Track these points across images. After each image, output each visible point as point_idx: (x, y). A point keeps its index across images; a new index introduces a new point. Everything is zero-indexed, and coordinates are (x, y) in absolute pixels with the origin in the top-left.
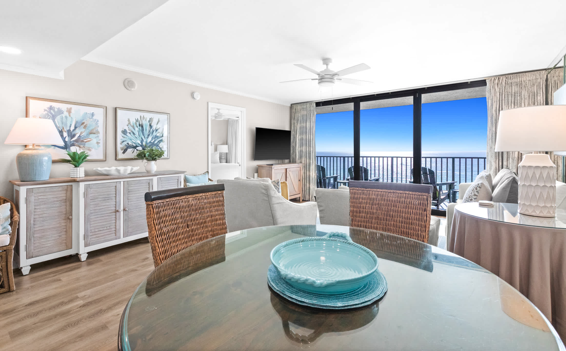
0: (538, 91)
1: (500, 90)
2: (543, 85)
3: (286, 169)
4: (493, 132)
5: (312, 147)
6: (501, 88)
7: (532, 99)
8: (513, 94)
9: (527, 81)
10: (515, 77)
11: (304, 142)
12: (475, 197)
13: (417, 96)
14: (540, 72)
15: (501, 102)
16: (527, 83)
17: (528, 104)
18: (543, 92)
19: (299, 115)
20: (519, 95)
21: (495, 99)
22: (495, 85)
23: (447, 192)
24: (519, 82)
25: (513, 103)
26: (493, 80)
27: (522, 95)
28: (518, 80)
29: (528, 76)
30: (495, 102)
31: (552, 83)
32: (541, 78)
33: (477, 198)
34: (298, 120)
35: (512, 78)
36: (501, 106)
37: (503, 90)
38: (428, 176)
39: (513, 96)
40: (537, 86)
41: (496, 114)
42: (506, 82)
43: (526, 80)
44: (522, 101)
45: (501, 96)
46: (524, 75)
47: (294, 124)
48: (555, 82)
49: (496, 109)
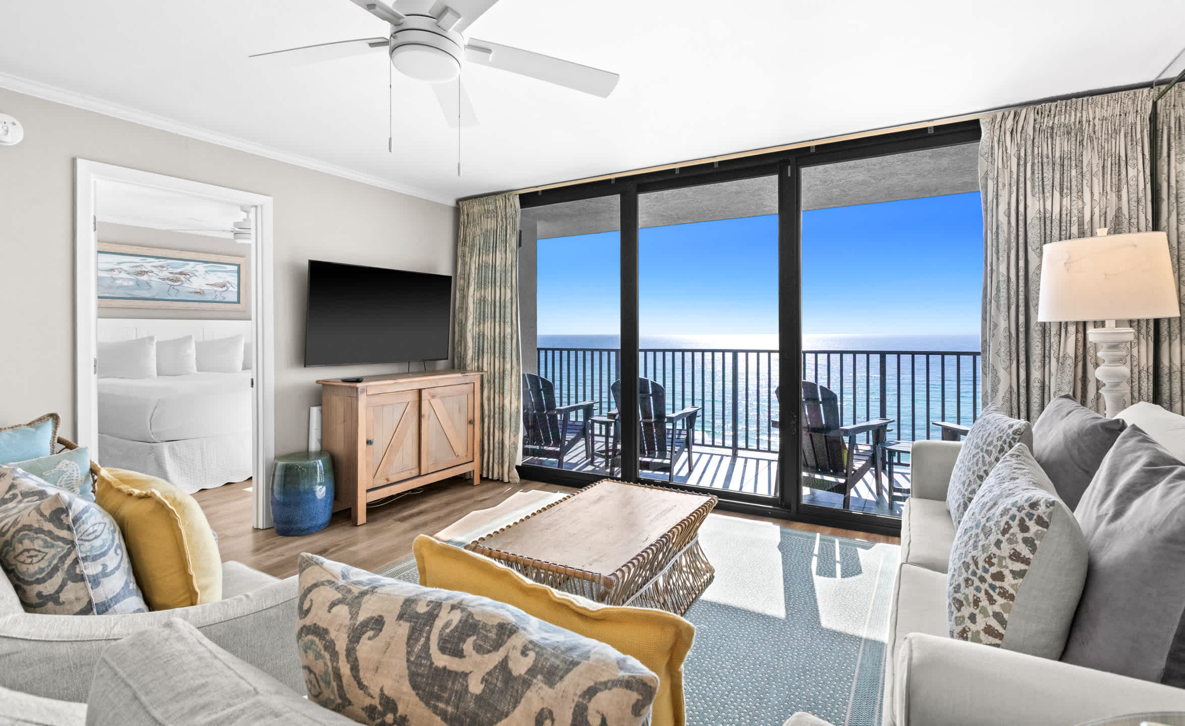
0: (1129, 152)
1: (1019, 151)
2: (1142, 131)
3: (420, 391)
4: (1001, 279)
5: (509, 323)
6: (1023, 142)
7: (1114, 176)
8: (1058, 161)
9: (1097, 120)
10: (1064, 108)
11: (488, 310)
12: (1019, 566)
13: (789, 175)
14: (1135, 94)
15: (1022, 185)
16: (1097, 128)
17: (1101, 191)
18: (1143, 154)
19: (475, 232)
20: (1073, 163)
21: (1004, 179)
22: (1005, 133)
23: (868, 448)
24: (1075, 123)
25: (1058, 189)
26: (999, 119)
27: (1085, 164)
28: (1071, 118)
29: (1100, 106)
30: (1004, 185)
31: (1169, 128)
32: (1137, 111)
33: (1025, 571)
34: (473, 245)
35: (1053, 112)
36: (1021, 198)
37: (1029, 151)
38: (821, 405)
39: (1057, 167)
40: (1125, 137)
41: (1009, 222)
42: (1037, 126)
43: (1094, 118)
44: (1085, 182)
45: (1022, 169)
46: (1090, 101)
47: (464, 256)
48: (1180, 122)
49: (1009, 209)
